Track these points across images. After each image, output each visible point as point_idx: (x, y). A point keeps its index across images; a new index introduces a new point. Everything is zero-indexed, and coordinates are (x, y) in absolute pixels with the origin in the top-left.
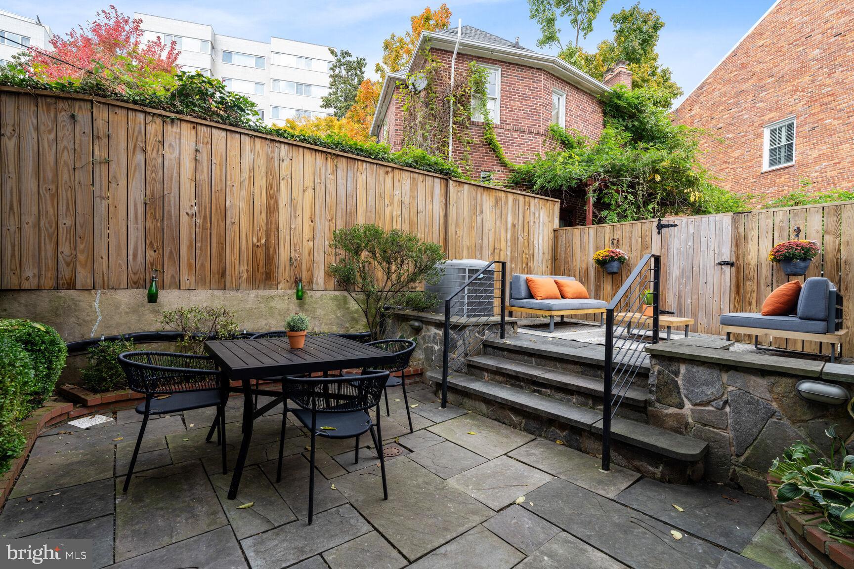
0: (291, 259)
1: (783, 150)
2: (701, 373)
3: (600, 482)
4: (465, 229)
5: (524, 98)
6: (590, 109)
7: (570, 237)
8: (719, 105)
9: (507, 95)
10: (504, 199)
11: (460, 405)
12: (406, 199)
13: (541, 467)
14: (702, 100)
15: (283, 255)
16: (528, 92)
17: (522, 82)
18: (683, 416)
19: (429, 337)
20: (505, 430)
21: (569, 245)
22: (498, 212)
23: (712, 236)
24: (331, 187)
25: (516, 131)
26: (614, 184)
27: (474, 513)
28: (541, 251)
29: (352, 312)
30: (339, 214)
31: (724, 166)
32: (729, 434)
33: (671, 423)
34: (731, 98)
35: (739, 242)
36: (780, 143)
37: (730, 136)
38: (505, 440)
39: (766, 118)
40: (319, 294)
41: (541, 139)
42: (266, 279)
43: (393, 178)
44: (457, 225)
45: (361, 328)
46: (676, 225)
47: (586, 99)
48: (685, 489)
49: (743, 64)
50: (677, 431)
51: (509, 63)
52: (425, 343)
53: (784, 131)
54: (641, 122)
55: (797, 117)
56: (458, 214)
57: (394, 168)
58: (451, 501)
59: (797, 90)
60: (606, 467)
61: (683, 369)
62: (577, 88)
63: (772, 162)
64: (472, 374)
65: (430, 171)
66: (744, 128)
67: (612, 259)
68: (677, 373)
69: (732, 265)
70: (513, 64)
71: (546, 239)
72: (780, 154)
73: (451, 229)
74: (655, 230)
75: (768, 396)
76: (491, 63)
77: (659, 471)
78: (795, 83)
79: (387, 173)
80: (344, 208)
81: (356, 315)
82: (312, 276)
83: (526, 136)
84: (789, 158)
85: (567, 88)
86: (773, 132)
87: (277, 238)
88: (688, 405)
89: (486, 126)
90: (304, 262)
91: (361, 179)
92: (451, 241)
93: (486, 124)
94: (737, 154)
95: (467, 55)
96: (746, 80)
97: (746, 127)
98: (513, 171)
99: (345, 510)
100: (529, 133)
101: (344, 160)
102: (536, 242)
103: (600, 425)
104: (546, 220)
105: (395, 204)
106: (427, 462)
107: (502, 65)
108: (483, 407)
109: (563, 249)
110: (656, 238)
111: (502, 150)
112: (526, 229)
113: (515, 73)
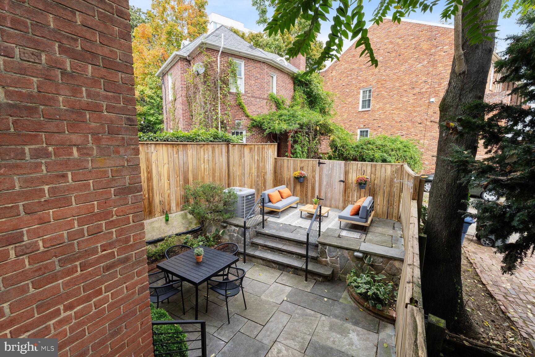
0: (160, 201)
1: (367, 102)
2: (332, 248)
3: (306, 287)
4: (237, 167)
5: (257, 79)
6: (287, 82)
7: (282, 163)
8: (343, 74)
9: (248, 78)
10: (253, 148)
11: (251, 261)
12: (210, 158)
13: (287, 285)
14: (336, 69)
15: (157, 200)
16: (258, 76)
17: (255, 70)
18: (327, 261)
19: (231, 230)
20: (272, 271)
21: (282, 166)
22: (251, 155)
23: (338, 170)
24: (177, 161)
25: (253, 97)
26: (300, 132)
27: (274, 306)
28: (269, 170)
29: (189, 220)
30: (180, 174)
31: (344, 105)
32: (338, 266)
33: (324, 263)
34: (348, 71)
35: (346, 173)
36: (366, 98)
37: (348, 90)
38: (273, 275)
39: (362, 85)
40: (174, 215)
41: (265, 101)
42: (149, 214)
43: (204, 149)
44: (234, 165)
45: (194, 226)
46: (325, 164)
47: (286, 76)
48: (327, 283)
49: (354, 55)
50: (326, 265)
51: (249, 59)
52: (229, 232)
53: (368, 92)
54: (311, 89)
55: (373, 87)
56: (234, 160)
57: (204, 144)
58: (266, 304)
59: (373, 75)
60: (306, 280)
61: (327, 247)
62: (282, 71)
63: (363, 107)
64: (253, 246)
65: (221, 142)
66: (353, 88)
67: (301, 177)
68: (326, 249)
69: (344, 182)
70: (250, 59)
71: (272, 163)
72: (366, 94)
73: (231, 168)
74: (318, 165)
75: (348, 255)
76: (239, 58)
77: (320, 279)
78: (373, 71)
79: (202, 147)
80: (183, 170)
81: (191, 220)
82: (170, 207)
83: (258, 100)
84: (369, 107)
85: (277, 72)
86: (364, 92)
87: (153, 192)
88: (329, 258)
89: (237, 95)
90: (166, 201)
91: (190, 153)
92: (231, 175)
93: (238, 93)
94: (350, 100)
95: (226, 53)
96: (355, 64)
97: (354, 87)
98: (252, 119)
99: (236, 316)
100: (259, 98)
101: (181, 145)
102: (267, 166)
103: (304, 267)
104: (272, 154)
105: (206, 162)
106: (251, 292)
107: (245, 60)
108: (261, 261)
109: (279, 168)
110: (318, 168)
111: (246, 108)
112: (263, 161)
113: (252, 64)
